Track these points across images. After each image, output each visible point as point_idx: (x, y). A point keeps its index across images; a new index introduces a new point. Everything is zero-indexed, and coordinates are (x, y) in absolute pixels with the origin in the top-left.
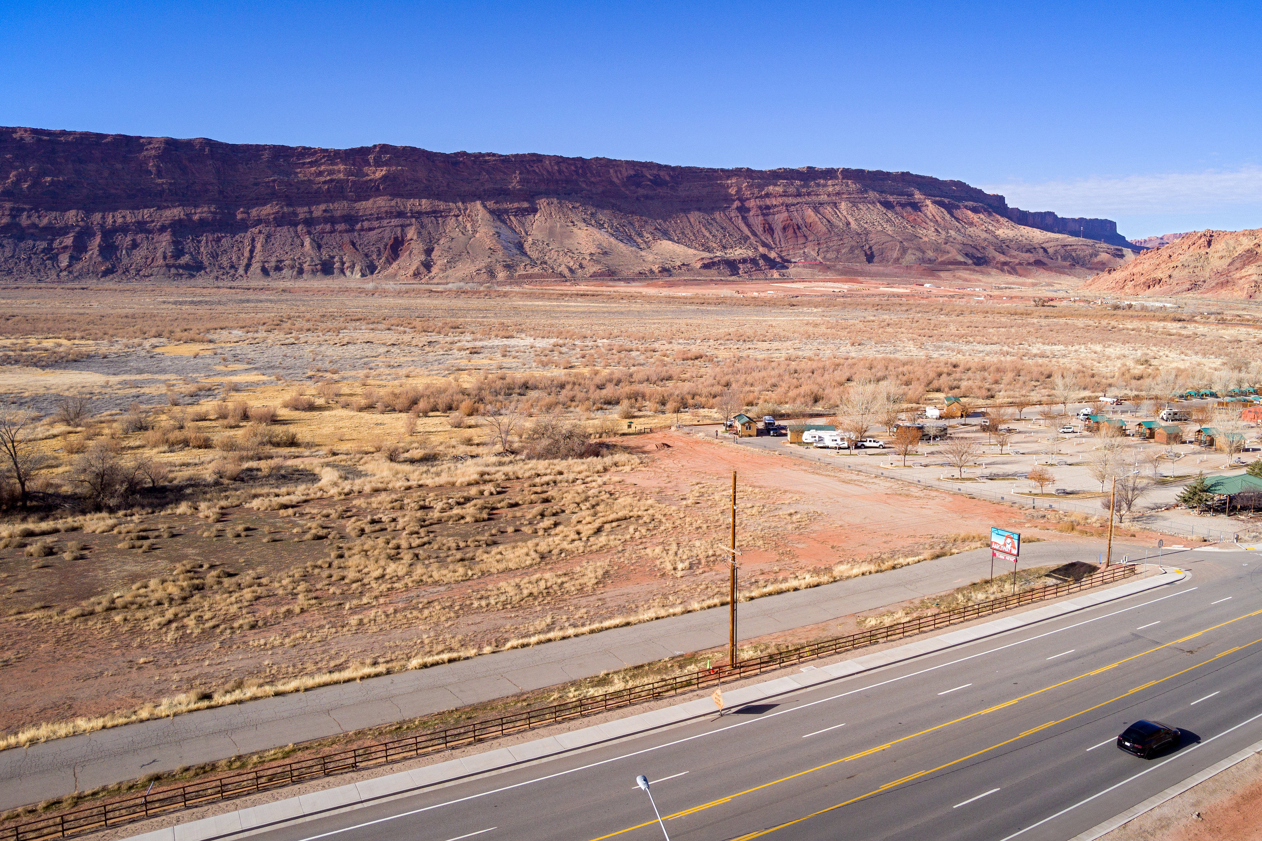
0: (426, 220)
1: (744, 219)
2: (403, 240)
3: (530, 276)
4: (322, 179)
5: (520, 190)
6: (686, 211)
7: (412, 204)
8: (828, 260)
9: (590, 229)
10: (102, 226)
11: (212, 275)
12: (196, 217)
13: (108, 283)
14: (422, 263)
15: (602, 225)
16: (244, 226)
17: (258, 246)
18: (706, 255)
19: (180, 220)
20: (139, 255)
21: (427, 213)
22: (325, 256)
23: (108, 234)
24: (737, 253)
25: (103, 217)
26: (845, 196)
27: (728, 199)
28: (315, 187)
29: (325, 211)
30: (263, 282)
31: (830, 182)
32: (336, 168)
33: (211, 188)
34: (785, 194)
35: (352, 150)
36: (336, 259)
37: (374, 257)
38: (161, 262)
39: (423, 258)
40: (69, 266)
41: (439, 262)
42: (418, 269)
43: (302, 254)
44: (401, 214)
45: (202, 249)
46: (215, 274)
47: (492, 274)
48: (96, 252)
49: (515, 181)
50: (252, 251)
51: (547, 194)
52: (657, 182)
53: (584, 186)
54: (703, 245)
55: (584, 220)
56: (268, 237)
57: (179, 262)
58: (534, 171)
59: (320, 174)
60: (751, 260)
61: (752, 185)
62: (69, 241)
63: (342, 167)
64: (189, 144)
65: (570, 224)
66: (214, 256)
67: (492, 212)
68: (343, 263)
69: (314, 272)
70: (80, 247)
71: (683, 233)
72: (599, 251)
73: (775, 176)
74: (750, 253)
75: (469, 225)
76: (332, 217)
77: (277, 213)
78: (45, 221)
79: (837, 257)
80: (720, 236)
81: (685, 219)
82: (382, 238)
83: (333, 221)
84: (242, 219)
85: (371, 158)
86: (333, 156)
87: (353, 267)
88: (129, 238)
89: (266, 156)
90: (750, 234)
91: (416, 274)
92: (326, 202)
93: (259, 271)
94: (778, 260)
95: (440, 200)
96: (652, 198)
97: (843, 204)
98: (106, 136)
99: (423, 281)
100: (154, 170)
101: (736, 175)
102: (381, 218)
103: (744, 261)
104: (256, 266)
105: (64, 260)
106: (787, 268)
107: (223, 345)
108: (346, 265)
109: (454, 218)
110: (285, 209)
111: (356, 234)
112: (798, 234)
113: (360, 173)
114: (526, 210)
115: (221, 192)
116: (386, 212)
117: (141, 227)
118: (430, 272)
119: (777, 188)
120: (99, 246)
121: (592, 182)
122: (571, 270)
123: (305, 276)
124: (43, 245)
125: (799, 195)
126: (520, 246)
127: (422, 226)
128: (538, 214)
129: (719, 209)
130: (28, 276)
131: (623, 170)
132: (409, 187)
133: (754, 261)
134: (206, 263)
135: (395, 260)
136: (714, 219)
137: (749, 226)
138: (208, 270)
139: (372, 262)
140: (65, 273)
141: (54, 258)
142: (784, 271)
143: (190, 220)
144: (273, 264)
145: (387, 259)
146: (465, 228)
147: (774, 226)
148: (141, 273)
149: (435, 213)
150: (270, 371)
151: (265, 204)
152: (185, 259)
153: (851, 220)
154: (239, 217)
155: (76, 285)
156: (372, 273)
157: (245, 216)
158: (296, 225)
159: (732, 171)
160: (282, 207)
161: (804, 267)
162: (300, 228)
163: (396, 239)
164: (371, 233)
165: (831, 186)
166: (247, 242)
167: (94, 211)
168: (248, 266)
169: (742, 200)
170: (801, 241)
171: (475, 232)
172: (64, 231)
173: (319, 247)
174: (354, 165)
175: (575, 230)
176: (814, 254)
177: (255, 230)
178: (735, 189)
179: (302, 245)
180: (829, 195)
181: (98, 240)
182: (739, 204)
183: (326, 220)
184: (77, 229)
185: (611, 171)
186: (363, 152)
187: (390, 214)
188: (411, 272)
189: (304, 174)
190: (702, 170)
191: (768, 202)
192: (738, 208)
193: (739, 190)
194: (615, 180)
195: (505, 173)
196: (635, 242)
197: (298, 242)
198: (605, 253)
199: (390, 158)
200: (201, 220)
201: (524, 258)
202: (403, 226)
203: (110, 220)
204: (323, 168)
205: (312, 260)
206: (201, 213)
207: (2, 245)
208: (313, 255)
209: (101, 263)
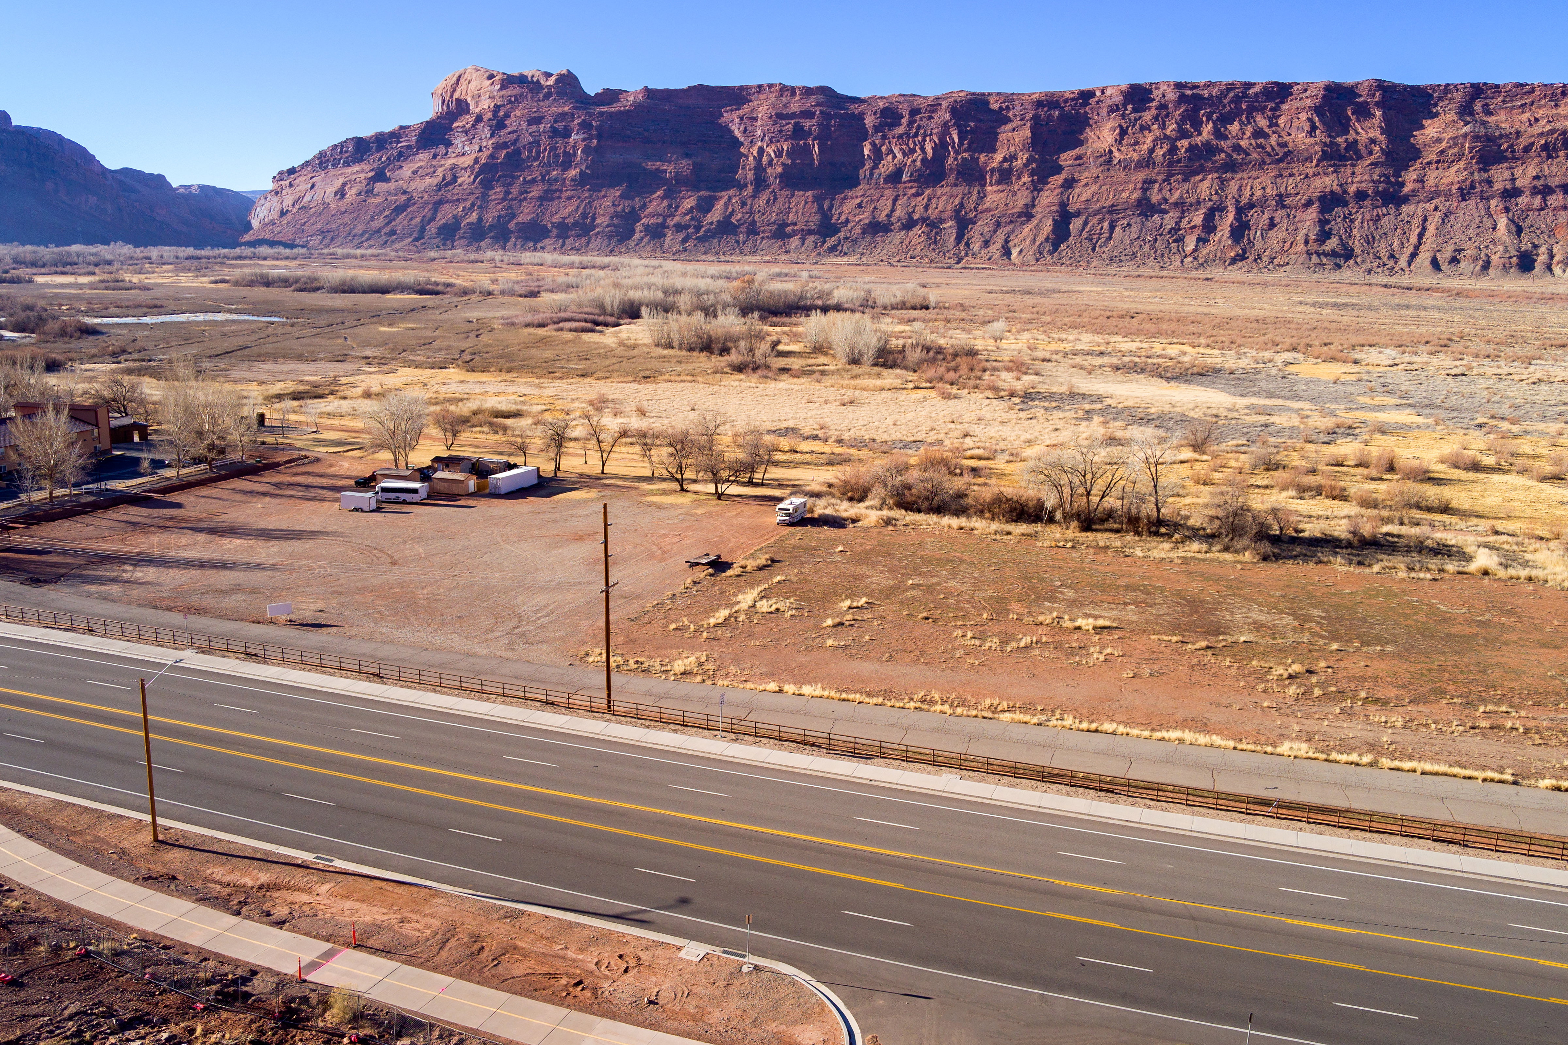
4: (1537, 129)
10: (1239, 201)
11: (1364, 267)
13: (1237, 273)
16: (1415, 200)
17: (1434, 228)
19: (1335, 192)
20: (1276, 237)
22: (1526, 246)
23: (1245, 210)
25: (1242, 190)
29: (1535, 177)
30: (1432, 280)
36: (1542, 249)
38: (1301, 247)
40: (1195, 250)
43: (1493, 241)
45: (1355, 232)
46: (1369, 265)
48: (1227, 234)
50: (1421, 236)
56: (1447, 215)
57: (1323, 247)
62: (1198, 219)
66: (1370, 241)
68: (1550, 255)
69: (1506, 268)
70: (1209, 227)
76: (1545, 185)
77: (1463, 181)
78: (1176, 195)
83: (1546, 192)
84: (1413, 191)
88: (1267, 216)
89: (1458, 99)
93: (1427, 263)
100: (1306, 126)
104: (1424, 257)
105: (1190, 244)
107: (1371, 368)
108: (1556, 259)
110: (1477, 176)
117: (1283, 201)
120: (1231, 226)
124: (1169, 224)
130: (1151, 262)
134: (1358, 251)
138: (1359, 260)
140: (1190, 259)
141: (1180, 240)
143: (1344, 191)
144: (1447, 254)
148: (1276, 261)
151: (1447, 169)
152: (1332, 243)
154: (1410, 187)
155: (1201, 274)
157: (1417, 185)
158: (1488, 199)
160: (1472, 173)
162: (1494, 202)
166: (1416, 222)
167: (1231, 181)
168: (1414, 256)
172: (1193, 207)
173: (1519, 230)
177: (1430, 206)
179: (1494, 229)
181: (1231, 217)
183: (1535, 191)
184: (1211, 205)
197: (1489, 223)
200: (1358, 192)
203: (1247, 193)
205: (1505, 250)
206: (1360, 181)
207: (1129, 225)
208: (1508, 243)
209: (1231, 247)
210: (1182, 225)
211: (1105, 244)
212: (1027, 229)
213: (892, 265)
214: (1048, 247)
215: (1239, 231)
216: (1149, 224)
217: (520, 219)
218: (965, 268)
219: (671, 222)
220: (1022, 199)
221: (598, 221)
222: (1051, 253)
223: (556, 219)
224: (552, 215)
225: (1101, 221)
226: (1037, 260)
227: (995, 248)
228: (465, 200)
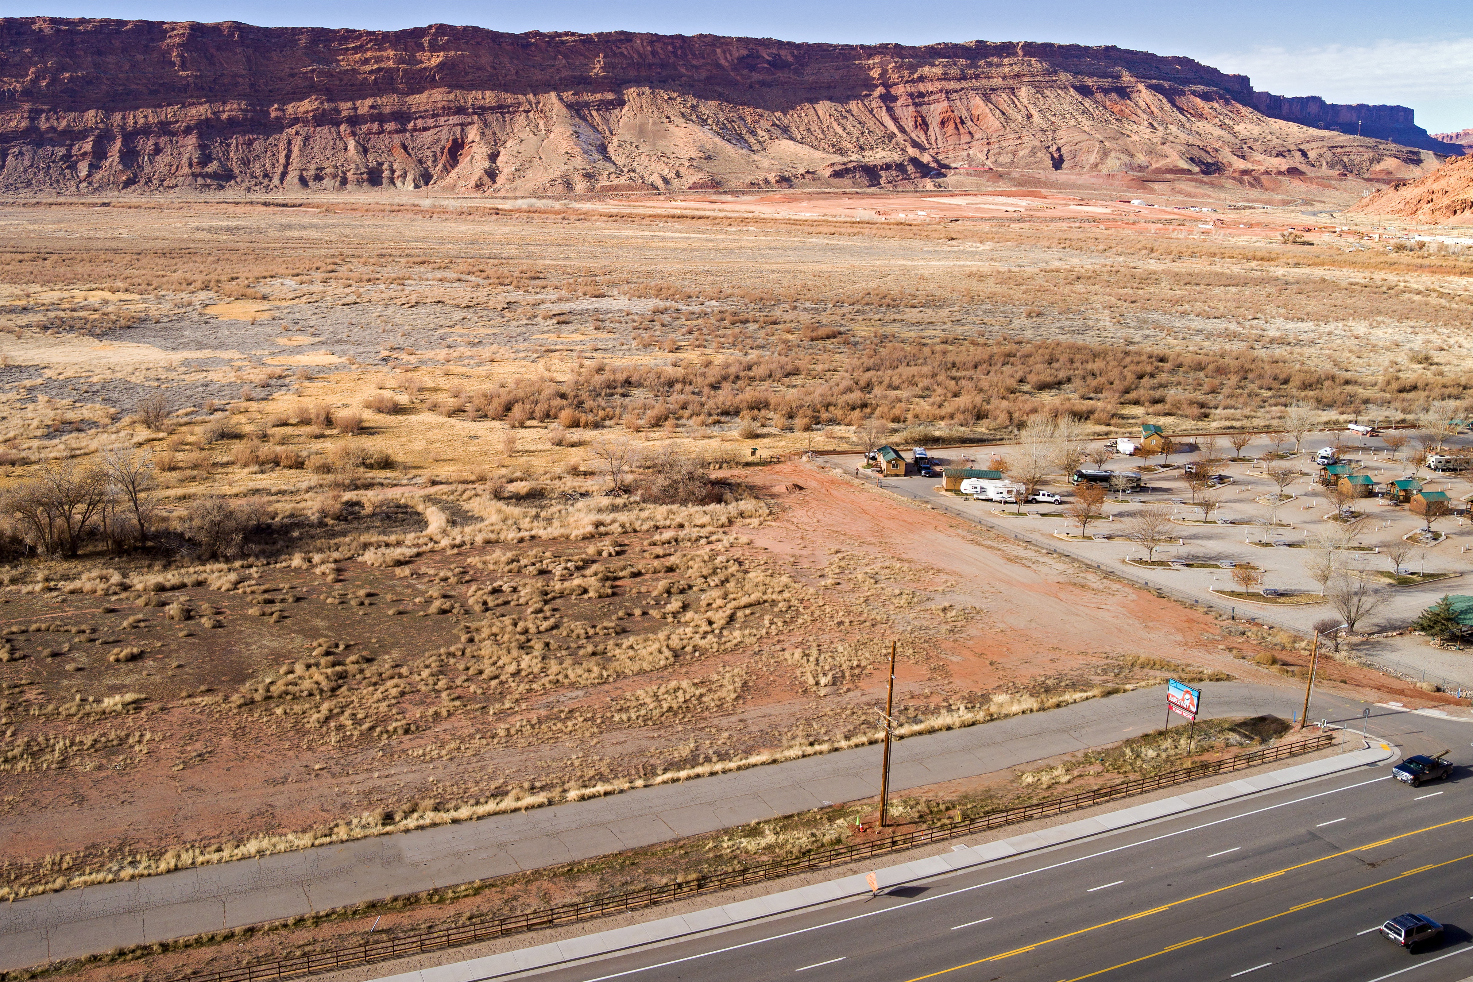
0: (490, 117)
1: (890, 110)
2: (463, 142)
3: (615, 188)
4: (368, 68)
5: (604, 77)
6: (813, 101)
7: (473, 97)
8: (1001, 165)
9: (690, 125)
10: (123, 128)
11: (244, 185)
12: (225, 116)
13: (130, 196)
14: (486, 172)
15: (705, 121)
16: (278, 126)
17: (296, 150)
18: (838, 158)
19: (207, 119)
20: (162, 161)
21: (492, 108)
22: (372, 164)
23: (129, 137)
24: (878, 156)
25: (124, 118)
26: (1026, 79)
27: (869, 85)
28: (360, 77)
29: (372, 107)
30: (302, 196)
31: (1006, 61)
32: (384, 54)
33: (240, 80)
34: (945, 77)
35: (403, 32)
36: (385, 166)
37: (430, 163)
38: (186, 170)
39: (487, 164)
40: (89, 175)
41: (505, 171)
42: (480, 179)
43: (346, 160)
44: (460, 111)
45: (232, 154)
46: (247, 184)
47: (568, 185)
48: (117, 160)
49: (598, 66)
50: (288, 157)
51: (638, 82)
52: (777, 64)
53: (683, 71)
54: (834, 146)
55: (683, 115)
56: (307, 139)
57: (206, 169)
58: (622, 53)
59: (366, 61)
60: (897, 165)
61: (901, 66)
62: (88, 146)
63: (391, 53)
64: (216, 28)
65: (665, 120)
66: (246, 162)
67: (569, 106)
68: (393, 172)
69: (359, 182)
70: (99, 153)
71: (808, 130)
72: (701, 154)
73: (932, 53)
74: (896, 157)
75: (541, 123)
76: (380, 114)
77: (317, 109)
78: (64, 124)
79: (1013, 161)
80: (856, 133)
81: (811, 112)
82: (438, 140)
83: (381, 118)
84: (277, 118)
85: (426, 41)
86: (381, 39)
87: (404, 176)
88: (151, 142)
89: (303, 41)
90: (896, 131)
91: (479, 186)
92: (374, 95)
93: (296, 181)
94: (933, 165)
95: (507, 91)
96: (769, 85)
97: (1023, 89)
98: (126, 23)
99: (486, 194)
100: (177, 61)
101: (880, 53)
102: (438, 115)
103: (888, 167)
104: (293, 175)
105: (83, 169)
106: (945, 176)
107: (278, 303)
108: (396, 174)
109: (524, 115)
110: (326, 105)
111: (408, 135)
112: (962, 130)
113: (413, 60)
114: (611, 102)
115: (252, 85)
116: (444, 108)
117: (165, 128)
118: (495, 182)
119: (934, 70)
120: (120, 151)
121: (693, 66)
122: (666, 181)
123: (349, 186)
124: (61, 151)
125: (964, 78)
126: (603, 149)
127: (486, 125)
128: (626, 108)
129: (858, 97)
130: (45, 187)
131: (734, 50)
132: (470, 77)
133: (900, 167)
134: (237, 171)
135: (453, 167)
136: (849, 111)
137: (895, 120)
138: (238, 179)
139: (426, 169)
140: (84, 184)
141: (73, 166)
142: (940, 180)
143: (218, 119)
144: (312, 172)
145: (444, 166)
146: (537, 126)
147: (929, 120)
148: (165, 183)
149: (501, 109)
150: (338, 348)
151: (302, 99)
152: (213, 166)
153: (1033, 111)
154: (273, 115)
155: (96, 199)
156: (427, 183)
157: (279, 113)
158: (338, 124)
159: (875, 47)
160: (322, 103)
161: (968, 174)
162: (342, 127)
163: (455, 141)
164: (426, 134)
165: (1008, 66)
166: (282, 145)
167: (114, 110)
168: (284, 175)
169: (887, 86)
170: (965, 138)
171: (549, 131)
172: (83, 135)
173: (365, 151)
174: (405, 50)
175: (671, 127)
176: (982, 157)
177: (292, 131)
178: (879, 71)
179: (346, 149)
180: (1004, 78)
181: (118, 144)
182: (884, 91)
183: (373, 119)
184: (97, 132)
185: (718, 51)
186: (416, 33)
187: (448, 111)
188: (473, 183)
189: (345, 62)
190: (835, 47)
191: (922, 87)
192: (881, 97)
193: (884, 73)
194: (723, 62)
195: (586, 57)
196: (746, 142)
198: (709, 158)
199: (448, 41)
200: (230, 119)
201: (608, 165)
202: (463, 125)
203: (131, 121)
204: (369, 54)
205: (358, 169)
206: (231, 110)
207: (21, 153)
208: (358, 161)
209: (122, 172)
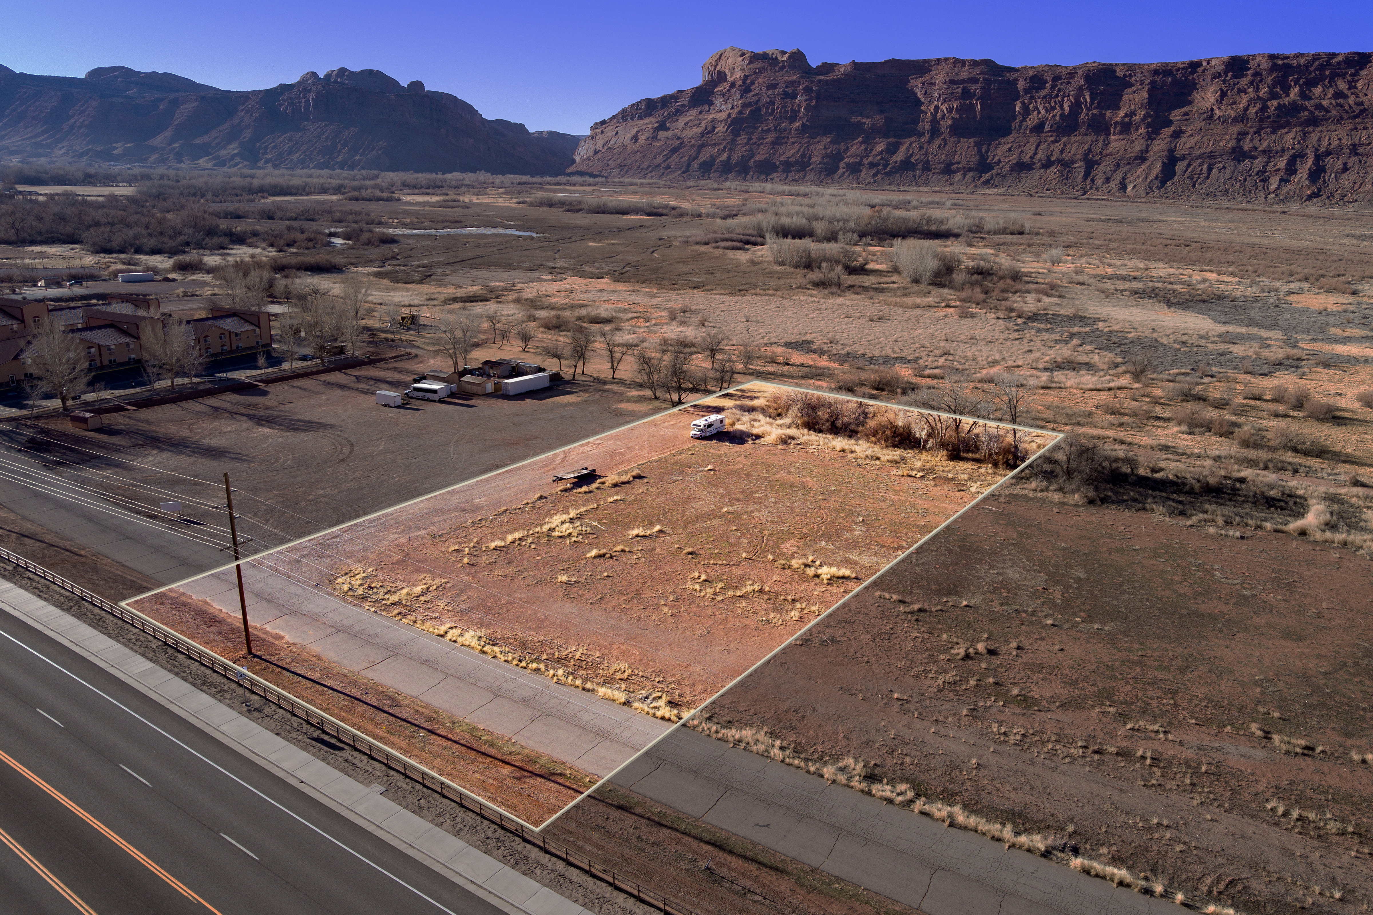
10: (1319, 150)
13: (1311, 207)
20: (1347, 179)
23: (1323, 157)
40: (1277, 189)
48: (1306, 176)
62: (1282, 163)
70: (1291, 170)
78: (1265, 144)
88: (1340, 162)
105: (1274, 183)
117: (1357, 150)
120: (1309, 169)
130: (1240, 197)
140: (1272, 196)
141: (1265, 180)
148: (1344, 198)
155: (1280, 207)
181: (1310, 162)
207: (1224, 167)
209: (1308, 187)
210: (1268, 168)
211: (1203, 182)
212: (1141, 169)
213: (1031, 196)
214: (1157, 183)
215: (1316, 174)
216: (1241, 167)
217: (757, 159)
218: (1088, 199)
219: (866, 161)
220: (1138, 146)
221: (813, 160)
222: (1159, 188)
223: (783, 158)
224: (780, 155)
225: (1202, 164)
226: (1147, 194)
227: (1114, 184)
228: (720, 144)
